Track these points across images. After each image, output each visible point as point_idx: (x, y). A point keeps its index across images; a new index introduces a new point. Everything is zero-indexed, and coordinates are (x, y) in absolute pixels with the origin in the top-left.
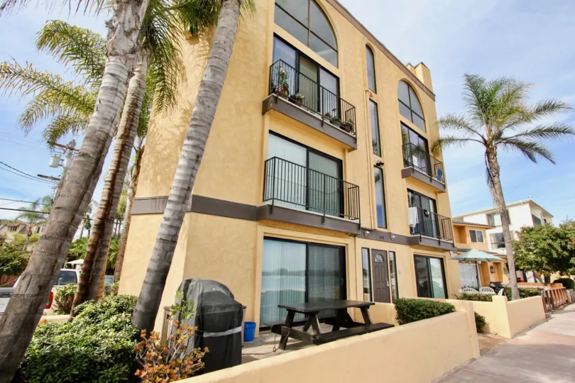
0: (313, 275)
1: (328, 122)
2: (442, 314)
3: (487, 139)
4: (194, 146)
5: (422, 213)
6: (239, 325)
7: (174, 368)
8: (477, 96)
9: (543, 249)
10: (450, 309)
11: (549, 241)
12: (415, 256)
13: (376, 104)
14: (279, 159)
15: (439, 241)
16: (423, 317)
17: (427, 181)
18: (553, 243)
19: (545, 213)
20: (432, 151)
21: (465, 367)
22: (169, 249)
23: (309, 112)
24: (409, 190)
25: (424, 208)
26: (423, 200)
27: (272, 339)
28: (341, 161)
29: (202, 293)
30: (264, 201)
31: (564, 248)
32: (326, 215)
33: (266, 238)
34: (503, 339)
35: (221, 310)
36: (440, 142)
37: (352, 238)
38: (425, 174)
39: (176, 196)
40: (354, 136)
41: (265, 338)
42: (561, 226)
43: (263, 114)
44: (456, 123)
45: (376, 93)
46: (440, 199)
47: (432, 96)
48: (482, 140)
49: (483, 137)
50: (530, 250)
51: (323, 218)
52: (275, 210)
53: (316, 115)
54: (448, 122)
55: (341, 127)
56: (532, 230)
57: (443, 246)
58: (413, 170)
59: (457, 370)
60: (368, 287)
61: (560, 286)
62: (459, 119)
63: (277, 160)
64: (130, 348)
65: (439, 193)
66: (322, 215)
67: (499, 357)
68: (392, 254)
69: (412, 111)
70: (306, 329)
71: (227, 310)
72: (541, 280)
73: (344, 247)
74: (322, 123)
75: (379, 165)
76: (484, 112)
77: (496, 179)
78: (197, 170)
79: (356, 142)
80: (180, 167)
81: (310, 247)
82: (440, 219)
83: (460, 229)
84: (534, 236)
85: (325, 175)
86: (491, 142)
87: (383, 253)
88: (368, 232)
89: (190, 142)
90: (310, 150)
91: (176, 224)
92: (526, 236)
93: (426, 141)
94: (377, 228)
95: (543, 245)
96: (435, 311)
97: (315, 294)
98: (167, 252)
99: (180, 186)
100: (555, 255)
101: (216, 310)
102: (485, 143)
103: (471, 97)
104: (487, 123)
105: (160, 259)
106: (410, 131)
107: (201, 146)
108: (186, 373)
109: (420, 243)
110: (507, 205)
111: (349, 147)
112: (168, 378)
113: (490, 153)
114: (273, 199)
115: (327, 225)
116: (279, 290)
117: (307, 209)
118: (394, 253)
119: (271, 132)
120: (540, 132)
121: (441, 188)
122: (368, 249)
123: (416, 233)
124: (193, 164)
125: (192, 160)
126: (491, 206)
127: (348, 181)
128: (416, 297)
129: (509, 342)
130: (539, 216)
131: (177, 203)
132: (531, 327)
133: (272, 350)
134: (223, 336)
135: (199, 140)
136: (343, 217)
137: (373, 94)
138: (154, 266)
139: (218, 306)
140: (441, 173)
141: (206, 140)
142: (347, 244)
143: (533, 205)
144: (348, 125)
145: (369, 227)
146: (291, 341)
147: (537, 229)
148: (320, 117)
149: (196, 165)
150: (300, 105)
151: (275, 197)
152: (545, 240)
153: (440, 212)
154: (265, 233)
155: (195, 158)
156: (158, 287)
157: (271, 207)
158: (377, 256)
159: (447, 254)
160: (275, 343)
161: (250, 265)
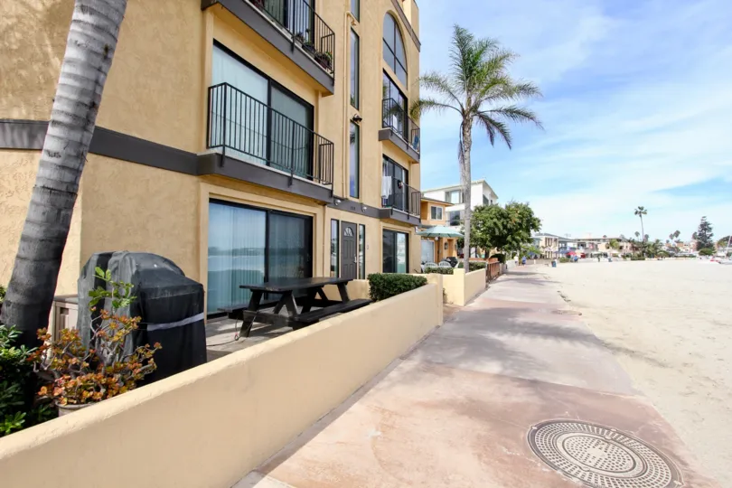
0: (274, 253)
1: (300, 47)
2: (417, 286)
3: (465, 108)
4: (97, 28)
5: (396, 184)
6: (201, 311)
7: (112, 377)
8: (464, 55)
9: (490, 228)
10: (422, 283)
11: (495, 220)
12: (384, 230)
13: (357, 37)
14: (232, 87)
15: (408, 216)
16: (401, 291)
17: (403, 147)
18: (498, 222)
19: (493, 195)
20: (411, 113)
21: (433, 334)
22: (63, 205)
23: (274, 24)
24: (385, 156)
25: (397, 178)
26: (397, 169)
27: (232, 326)
28: (313, 107)
29: (137, 272)
30: (208, 147)
31: (505, 227)
32: (294, 176)
33: (211, 200)
34: (458, 307)
35: (172, 293)
36: (420, 104)
37: (321, 207)
38: (401, 137)
39: (67, 114)
40: (332, 75)
41: (216, 327)
42: (506, 207)
43: (203, 9)
44: (439, 83)
45: (359, 21)
46: (413, 169)
47: (418, 44)
48: (460, 109)
49: (462, 106)
50: (478, 228)
51: (290, 179)
52: (226, 162)
53: (283, 31)
54: (431, 80)
55: (315, 59)
56: (483, 209)
57: (411, 221)
58: (392, 132)
59: (426, 337)
60: (335, 264)
61: (496, 260)
62: (443, 80)
63: (228, 88)
64: (16, 359)
65: (413, 163)
66: (289, 175)
67: (458, 322)
68: (361, 227)
69: (395, 58)
70: (277, 311)
71: (181, 293)
72: (480, 256)
73: (311, 218)
74: (292, 47)
75: (356, 120)
76: (467, 77)
77: (466, 154)
78: (106, 74)
79: (333, 84)
80: (69, 62)
81: (271, 217)
82: (410, 191)
83: (424, 204)
84: (485, 215)
85: (294, 122)
86: (469, 113)
87: (353, 226)
88: (339, 201)
89: (87, 18)
90: (272, 84)
91: (73, 164)
92: (478, 214)
93: (405, 99)
94: (348, 197)
95: (490, 223)
96: (412, 284)
97: (276, 273)
98: (60, 210)
99: (74, 97)
100: (497, 233)
101: (164, 293)
102: (463, 113)
103: (457, 56)
104: (469, 91)
105: (47, 221)
106: (392, 85)
107: (112, 31)
108: (132, 379)
109: (392, 217)
110: (472, 182)
111: (324, 90)
112: (103, 391)
113: (466, 125)
114: (224, 146)
115: (295, 189)
116: (231, 268)
117: (268, 164)
118: (364, 226)
119: (216, 43)
120: (512, 112)
121: (415, 157)
122: (338, 221)
123: (387, 206)
124: (98, 61)
125: (96, 53)
126: (458, 183)
127: (320, 133)
128: (381, 273)
129: (463, 309)
130: (488, 197)
131: (70, 127)
132: (477, 296)
133: (233, 338)
134: (178, 327)
135: (107, 18)
136: (312, 179)
137: (356, 22)
138: (36, 232)
139: (166, 288)
140: (417, 140)
141: (120, 22)
142: (315, 214)
143: (485, 185)
144: (324, 57)
145: (340, 195)
146: (256, 326)
147: (487, 208)
148: (289, 37)
149: (104, 66)
150: (262, 8)
151: (227, 143)
152: (492, 219)
153: (411, 184)
154: (210, 193)
155: (101, 51)
156: (48, 265)
157: (222, 157)
158: (347, 229)
159: (412, 229)
160: (236, 330)
161: (190, 236)
